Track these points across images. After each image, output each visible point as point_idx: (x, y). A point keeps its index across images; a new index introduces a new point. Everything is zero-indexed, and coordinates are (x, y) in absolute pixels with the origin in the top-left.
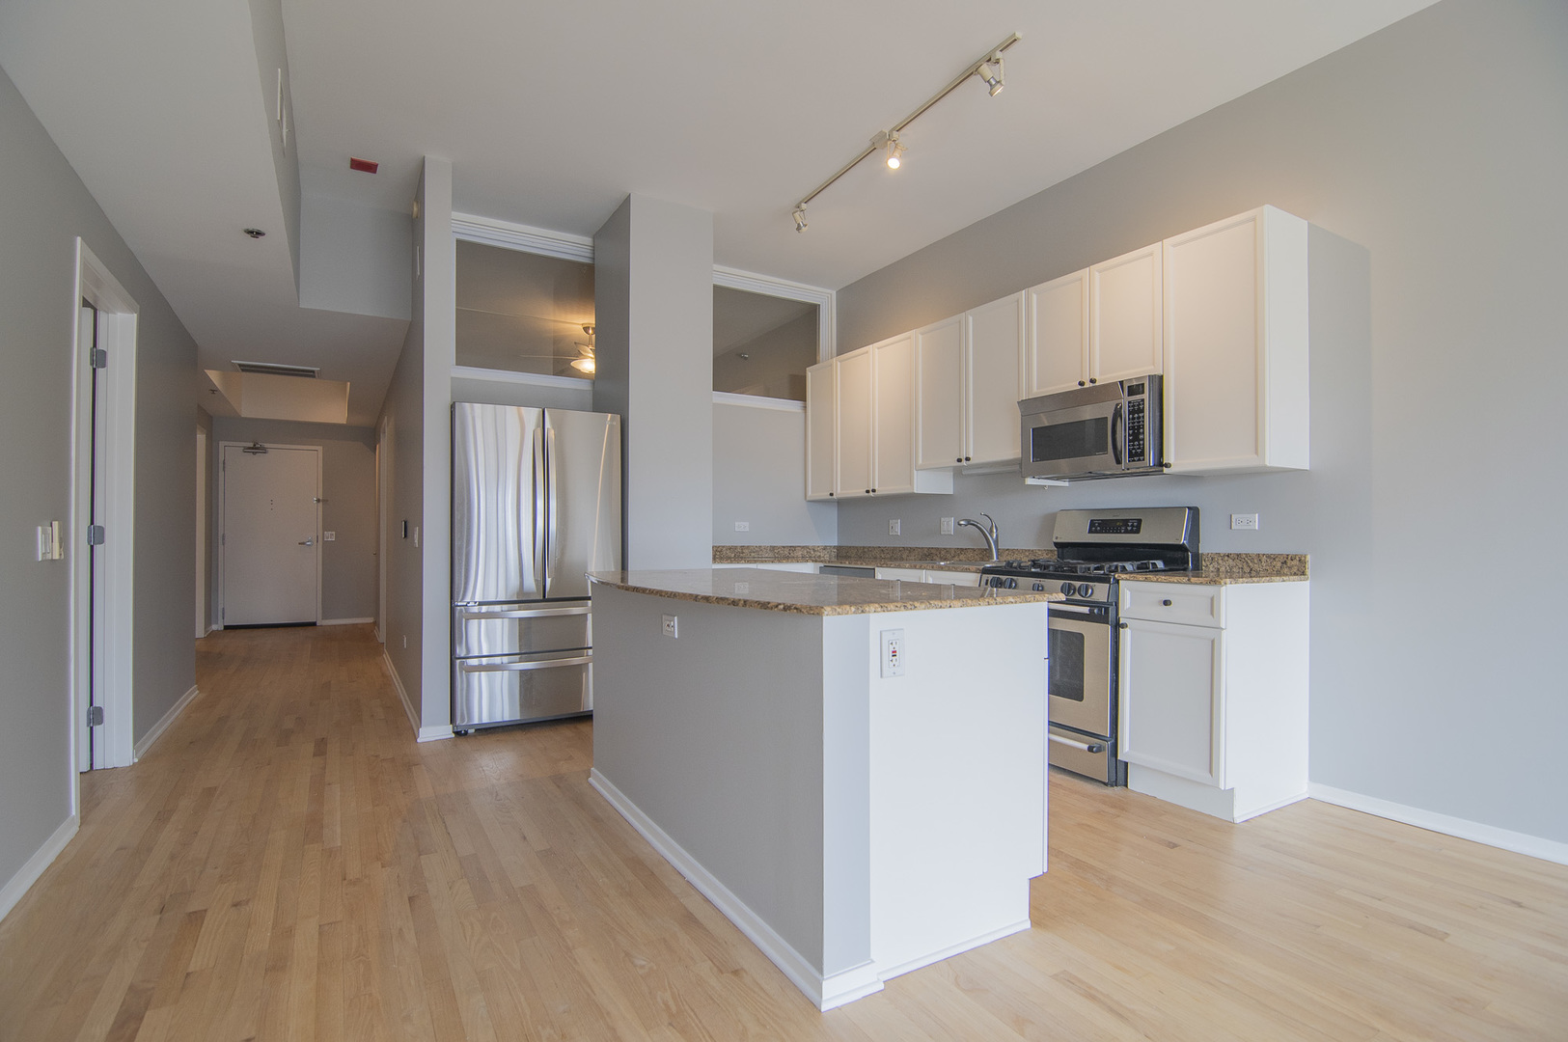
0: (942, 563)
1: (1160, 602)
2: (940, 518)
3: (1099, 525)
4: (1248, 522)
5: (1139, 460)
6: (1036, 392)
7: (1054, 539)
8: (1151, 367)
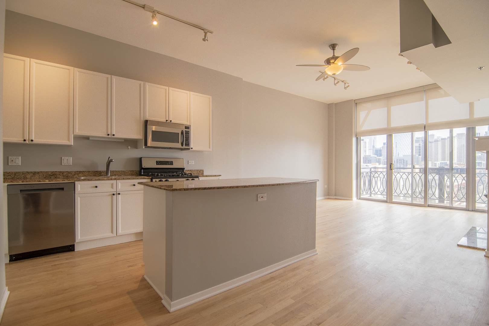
0: (82, 178)
2: (61, 158)
3: (159, 162)
4: (192, 162)
5: (188, 146)
6: (148, 118)
7: (143, 167)
8: (187, 123)
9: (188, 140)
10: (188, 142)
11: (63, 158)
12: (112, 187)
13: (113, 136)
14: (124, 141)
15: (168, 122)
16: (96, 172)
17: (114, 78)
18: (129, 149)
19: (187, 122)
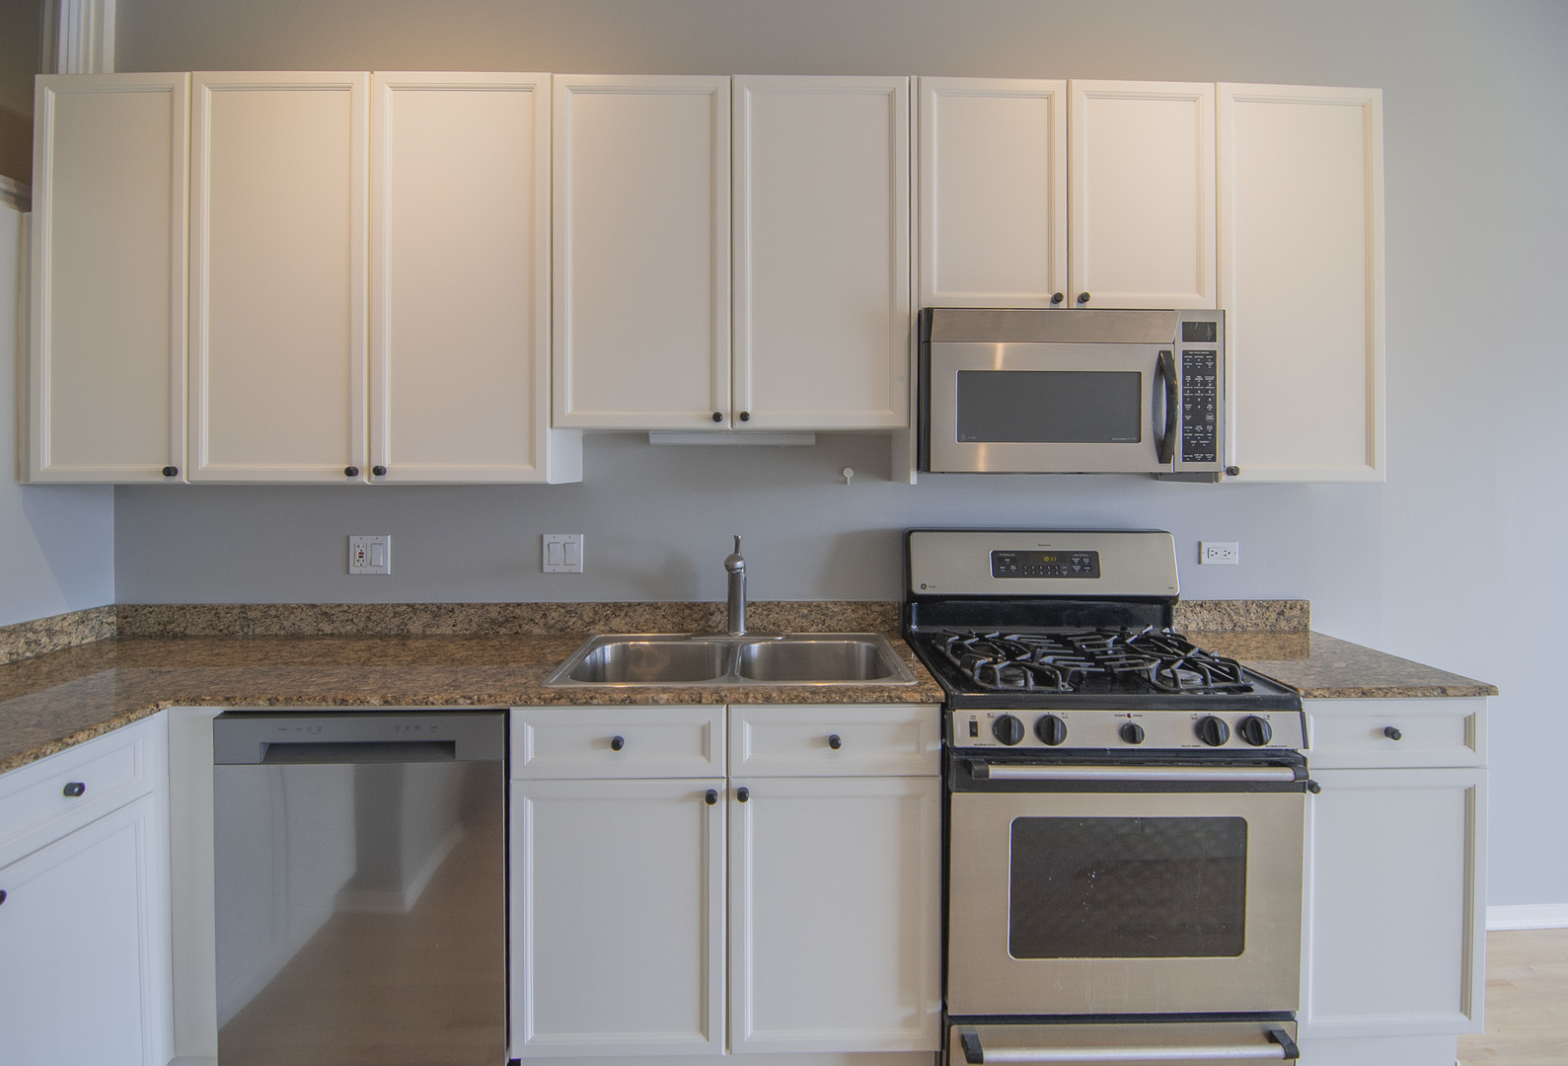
1: (1378, 731)
2: (542, 536)
3: (1014, 561)
4: (1225, 553)
5: (1204, 459)
6: (937, 295)
7: (917, 590)
8: (1194, 300)
9: (1209, 418)
10: (1205, 431)
11: (547, 538)
12: (705, 750)
13: (740, 425)
14: (812, 441)
15: (1063, 304)
16: (687, 612)
17: (750, 91)
18: (846, 482)
19: (1200, 289)
